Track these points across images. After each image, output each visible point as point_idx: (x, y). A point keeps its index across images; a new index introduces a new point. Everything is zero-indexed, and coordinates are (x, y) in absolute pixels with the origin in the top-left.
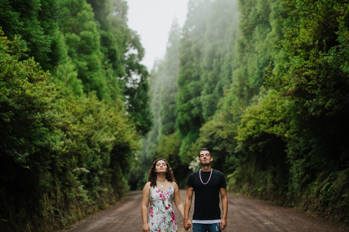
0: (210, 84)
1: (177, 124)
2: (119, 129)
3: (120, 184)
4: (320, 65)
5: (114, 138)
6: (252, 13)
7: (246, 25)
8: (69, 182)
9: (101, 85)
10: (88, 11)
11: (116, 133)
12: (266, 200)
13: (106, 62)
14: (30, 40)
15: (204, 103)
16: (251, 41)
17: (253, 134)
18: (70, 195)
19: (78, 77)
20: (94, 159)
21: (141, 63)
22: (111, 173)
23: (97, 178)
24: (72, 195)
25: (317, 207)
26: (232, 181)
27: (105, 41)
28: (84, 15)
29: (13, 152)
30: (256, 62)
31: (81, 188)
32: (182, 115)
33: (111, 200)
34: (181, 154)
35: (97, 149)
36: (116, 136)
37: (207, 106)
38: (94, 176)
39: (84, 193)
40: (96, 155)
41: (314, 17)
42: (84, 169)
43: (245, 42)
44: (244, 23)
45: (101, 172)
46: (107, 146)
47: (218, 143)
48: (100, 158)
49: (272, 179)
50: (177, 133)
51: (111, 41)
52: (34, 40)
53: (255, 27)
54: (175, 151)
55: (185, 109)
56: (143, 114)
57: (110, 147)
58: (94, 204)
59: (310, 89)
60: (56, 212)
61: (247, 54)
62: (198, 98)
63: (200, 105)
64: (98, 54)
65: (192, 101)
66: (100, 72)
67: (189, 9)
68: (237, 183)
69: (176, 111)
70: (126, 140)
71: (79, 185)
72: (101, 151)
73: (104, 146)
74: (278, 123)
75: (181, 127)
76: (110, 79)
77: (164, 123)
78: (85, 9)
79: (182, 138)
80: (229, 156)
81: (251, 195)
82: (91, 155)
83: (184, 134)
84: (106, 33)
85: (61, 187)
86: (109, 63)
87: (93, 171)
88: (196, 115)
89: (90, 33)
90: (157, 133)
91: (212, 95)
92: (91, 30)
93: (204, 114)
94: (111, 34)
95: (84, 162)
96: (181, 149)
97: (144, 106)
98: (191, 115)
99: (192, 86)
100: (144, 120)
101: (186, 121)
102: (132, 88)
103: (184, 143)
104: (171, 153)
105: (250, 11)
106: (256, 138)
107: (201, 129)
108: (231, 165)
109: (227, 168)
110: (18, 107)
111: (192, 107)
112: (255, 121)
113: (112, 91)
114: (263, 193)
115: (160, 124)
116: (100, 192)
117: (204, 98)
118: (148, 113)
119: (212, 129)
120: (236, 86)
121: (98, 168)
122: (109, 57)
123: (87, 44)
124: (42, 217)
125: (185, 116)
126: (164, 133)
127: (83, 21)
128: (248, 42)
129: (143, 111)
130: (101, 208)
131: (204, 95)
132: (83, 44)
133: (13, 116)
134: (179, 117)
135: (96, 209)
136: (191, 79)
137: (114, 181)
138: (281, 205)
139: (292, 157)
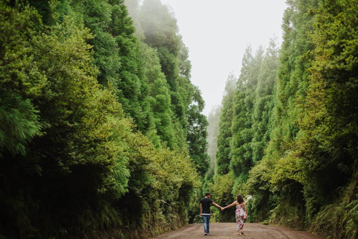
0: (259, 133)
1: (230, 166)
2: (185, 172)
3: (184, 214)
4: (312, 140)
5: (182, 179)
6: (287, 86)
7: (283, 95)
8: (155, 208)
9: (171, 136)
10: (162, 78)
11: (183, 175)
12: (293, 228)
13: (174, 117)
14: (134, 116)
15: (254, 149)
16: (286, 107)
17: (282, 179)
18: (156, 217)
19: (158, 134)
20: (169, 193)
21: (201, 113)
22: (178, 204)
23: (170, 207)
24: (157, 217)
25: (318, 229)
26: (274, 215)
27: (174, 100)
28: (159, 82)
29: (134, 188)
30: (288, 124)
31: (161, 213)
32: (236, 158)
33: (178, 225)
34: (233, 192)
35: (170, 186)
36: (183, 177)
37: (256, 151)
38: (168, 206)
39: (163, 217)
40: (170, 191)
41: (312, 108)
42: (163, 201)
43: (282, 107)
44: (281, 93)
45: (174, 203)
46: (177, 185)
47: (264, 184)
48: (173, 193)
49: (298, 212)
50: (231, 173)
51: (178, 100)
52: (137, 116)
53: (289, 97)
54: (229, 190)
55: (238, 153)
56: (202, 157)
57: (179, 186)
58: (168, 226)
59: (306, 154)
60: (149, 227)
61: (283, 117)
62: (249, 143)
63: (250, 150)
64: (169, 112)
65: (244, 146)
66: (170, 126)
67: (243, 65)
68: (276, 217)
69: (230, 154)
70: (190, 181)
71: (160, 211)
72: (174, 188)
73: (176, 184)
74: (297, 172)
75: (234, 168)
76: (177, 130)
77: (219, 164)
78: (159, 77)
79: (236, 178)
80: (273, 195)
81: (285, 225)
82: (167, 191)
83: (237, 174)
84: (175, 93)
85: (151, 211)
86: (177, 117)
87: (169, 202)
88: (248, 158)
89: (164, 96)
90: (213, 173)
91: (261, 142)
92: (164, 93)
93: (254, 158)
94: (178, 93)
95: (163, 195)
96: (234, 188)
97: (202, 151)
98: (243, 159)
99: (244, 133)
100: (203, 162)
101: (239, 163)
102: (193, 134)
103: (236, 182)
104: (226, 192)
105: (286, 84)
106: (283, 181)
107: (249, 172)
108: (274, 202)
109: (270, 204)
110: (137, 163)
111: (245, 151)
112: (283, 170)
113: (178, 141)
114: (292, 223)
115: (216, 165)
116: (172, 218)
117: (254, 144)
118: (206, 156)
119: (259, 172)
120: (274, 141)
121: (171, 201)
122: (177, 113)
123: (161, 105)
124: (141, 228)
125: (238, 159)
126: (219, 173)
127: (159, 87)
128: (284, 108)
129: (202, 154)
130: (173, 229)
131: (254, 142)
132: (158, 105)
133: (135, 168)
134: (233, 160)
135: (170, 229)
136: (244, 127)
137: (180, 211)
138: (301, 230)
139: (306, 196)
